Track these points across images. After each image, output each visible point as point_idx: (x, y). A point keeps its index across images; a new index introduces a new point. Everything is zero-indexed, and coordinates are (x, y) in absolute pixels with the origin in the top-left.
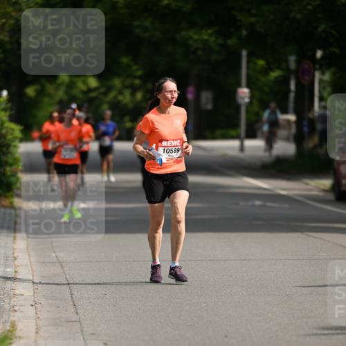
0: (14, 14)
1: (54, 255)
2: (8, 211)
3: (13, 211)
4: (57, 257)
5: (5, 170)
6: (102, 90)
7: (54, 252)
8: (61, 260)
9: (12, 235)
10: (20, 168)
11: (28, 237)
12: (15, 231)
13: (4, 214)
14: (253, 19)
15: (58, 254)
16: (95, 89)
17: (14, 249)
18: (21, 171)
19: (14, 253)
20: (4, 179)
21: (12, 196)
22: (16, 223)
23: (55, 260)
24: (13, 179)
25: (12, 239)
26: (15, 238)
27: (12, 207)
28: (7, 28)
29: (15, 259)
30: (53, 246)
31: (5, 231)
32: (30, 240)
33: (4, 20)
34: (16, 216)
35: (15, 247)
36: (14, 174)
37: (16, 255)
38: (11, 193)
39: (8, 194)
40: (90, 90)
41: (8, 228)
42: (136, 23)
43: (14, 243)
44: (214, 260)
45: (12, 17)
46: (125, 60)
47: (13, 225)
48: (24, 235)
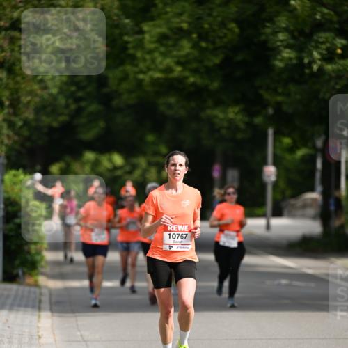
0: (39, 92)
1: (79, 333)
2: (33, 289)
3: (37, 290)
4: (81, 336)
5: (29, 248)
6: (128, 168)
7: (79, 331)
8: (86, 338)
9: (37, 313)
10: (45, 246)
11: (52, 316)
12: (40, 309)
13: (29, 292)
14: (279, 99)
15: (83, 333)
16: (121, 168)
17: (38, 327)
18: (46, 249)
19: (38, 332)
20: (29, 257)
21: (37, 274)
22: (40, 302)
23: (80, 339)
24: (38, 258)
25: (36, 317)
26: (39, 317)
27: (36, 285)
28: (32, 106)
29: (40, 337)
30: (77, 325)
31: (29, 309)
32: (54, 318)
33: (29, 98)
34: (41, 294)
35: (40, 325)
36: (39, 253)
37: (40, 334)
38: (36, 272)
39: (33, 273)
40: (115, 168)
41: (33, 307)
42: (161, 101)
43: (39, 321)
44: (239, 339)
45: (37, 95)
46: (150, 138)
47: (37, 304)
48: (49, 314)
